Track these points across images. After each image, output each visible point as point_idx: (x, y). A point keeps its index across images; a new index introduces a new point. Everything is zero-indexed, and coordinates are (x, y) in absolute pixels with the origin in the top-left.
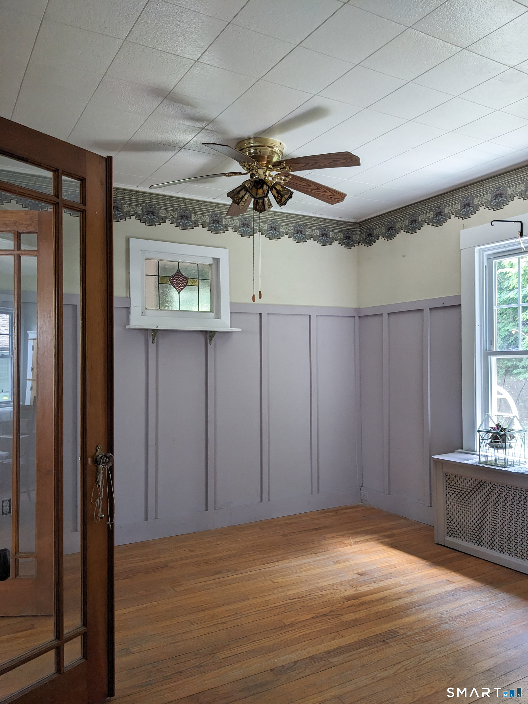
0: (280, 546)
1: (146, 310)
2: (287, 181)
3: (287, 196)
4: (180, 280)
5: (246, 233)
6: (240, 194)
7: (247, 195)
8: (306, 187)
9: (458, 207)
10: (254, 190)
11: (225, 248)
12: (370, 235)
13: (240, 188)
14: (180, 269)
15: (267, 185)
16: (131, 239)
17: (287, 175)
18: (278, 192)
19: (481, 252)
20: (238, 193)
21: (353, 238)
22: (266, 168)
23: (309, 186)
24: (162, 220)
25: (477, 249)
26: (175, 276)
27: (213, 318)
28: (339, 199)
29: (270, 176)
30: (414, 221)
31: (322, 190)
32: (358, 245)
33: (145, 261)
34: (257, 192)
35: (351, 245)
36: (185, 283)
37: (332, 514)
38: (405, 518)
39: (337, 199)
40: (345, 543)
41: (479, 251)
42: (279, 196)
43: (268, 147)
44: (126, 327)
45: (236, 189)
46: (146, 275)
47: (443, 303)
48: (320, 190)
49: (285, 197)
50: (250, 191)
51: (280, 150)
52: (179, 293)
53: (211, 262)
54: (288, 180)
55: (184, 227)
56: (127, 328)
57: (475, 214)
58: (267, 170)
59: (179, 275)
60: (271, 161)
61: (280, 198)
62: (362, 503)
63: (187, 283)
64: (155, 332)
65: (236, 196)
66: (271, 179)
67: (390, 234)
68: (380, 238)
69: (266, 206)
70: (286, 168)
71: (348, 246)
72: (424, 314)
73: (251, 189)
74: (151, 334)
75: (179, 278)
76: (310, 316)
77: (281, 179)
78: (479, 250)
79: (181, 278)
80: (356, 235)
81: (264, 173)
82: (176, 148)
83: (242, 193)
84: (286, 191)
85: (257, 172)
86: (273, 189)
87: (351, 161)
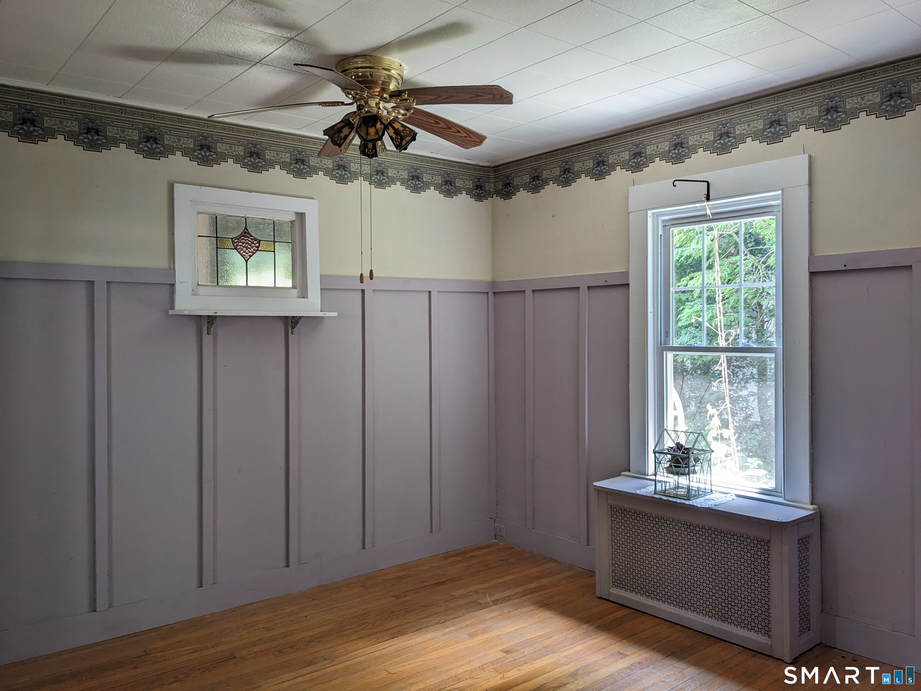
0: (394, 614)
1: (199, 287)
2: (408, 116)
3: (408, 139)
4: (247, 243)
5: (342, 178)
6: (342, 132)
7: (352, 134)
8: (433, 125)
9: (626, 155)
10: (364, 128)
11: (313, 198)
12: (508, 185)
13: (342, 124)
14: (248, 227)
15: (382, 123)
16: (176, 185)
17: (407, 108)
18: (396, 132)
19: (656, 216)
20: (340, 130)
21: (485, 188)
22: (379, 98)
23: (438, 123)
24: (222, 158)
25: (650, 213)
26: (240, 238)
27: (296, 296)
28: (476, 142)
29: (385, 108)
30: (567, 171)
31: (455, 130)
32: (492, 197)
33: (197, 216)
34: (367, 130)
35: (483, 196)
36: (256, 247)
37: (458, 558)
38: (554, 561)
39: (473, 142)
40: (481, 604)
41: (653, 216)
42: (398, 138)
43: (383, 69)
44: (168, 312)
45: (337, 124)
46: (199, 236)
47: (606, 281)
48: (452, 129)
49: (406, 140)
50: (358, 130)
51: (399, 75)
52: (247, 261)
53: (293, 218)
54: (408, 114)
55: (255, 168)
56: (170, 314)
57: (648, 166)
58: (380, 100)
59: (246, 237)
60: (387, 88)
61: (399, 140)
62: (496, 539)
63: (258, 247)
64: (211, 320)
65: (336, 135)
66: (385, 113)
67: (535, 186)
68: (522, 189)
69: (378, 149)
70: (407, 100)
71: (479, 198)
72: (580, 292)
73: (360, 127)
74: (206, 322)
75: (246, 240)
76: (430, 292)
77: (399, 113)
78: (653, 214)
79: (249, 241)
80: (490, 183)
81: (376, 103)
82: (248, 62)
83: (346, 131)
84: (408, 132)
85: (366, 103)
86: (390, 127)
87: (500, 98)
